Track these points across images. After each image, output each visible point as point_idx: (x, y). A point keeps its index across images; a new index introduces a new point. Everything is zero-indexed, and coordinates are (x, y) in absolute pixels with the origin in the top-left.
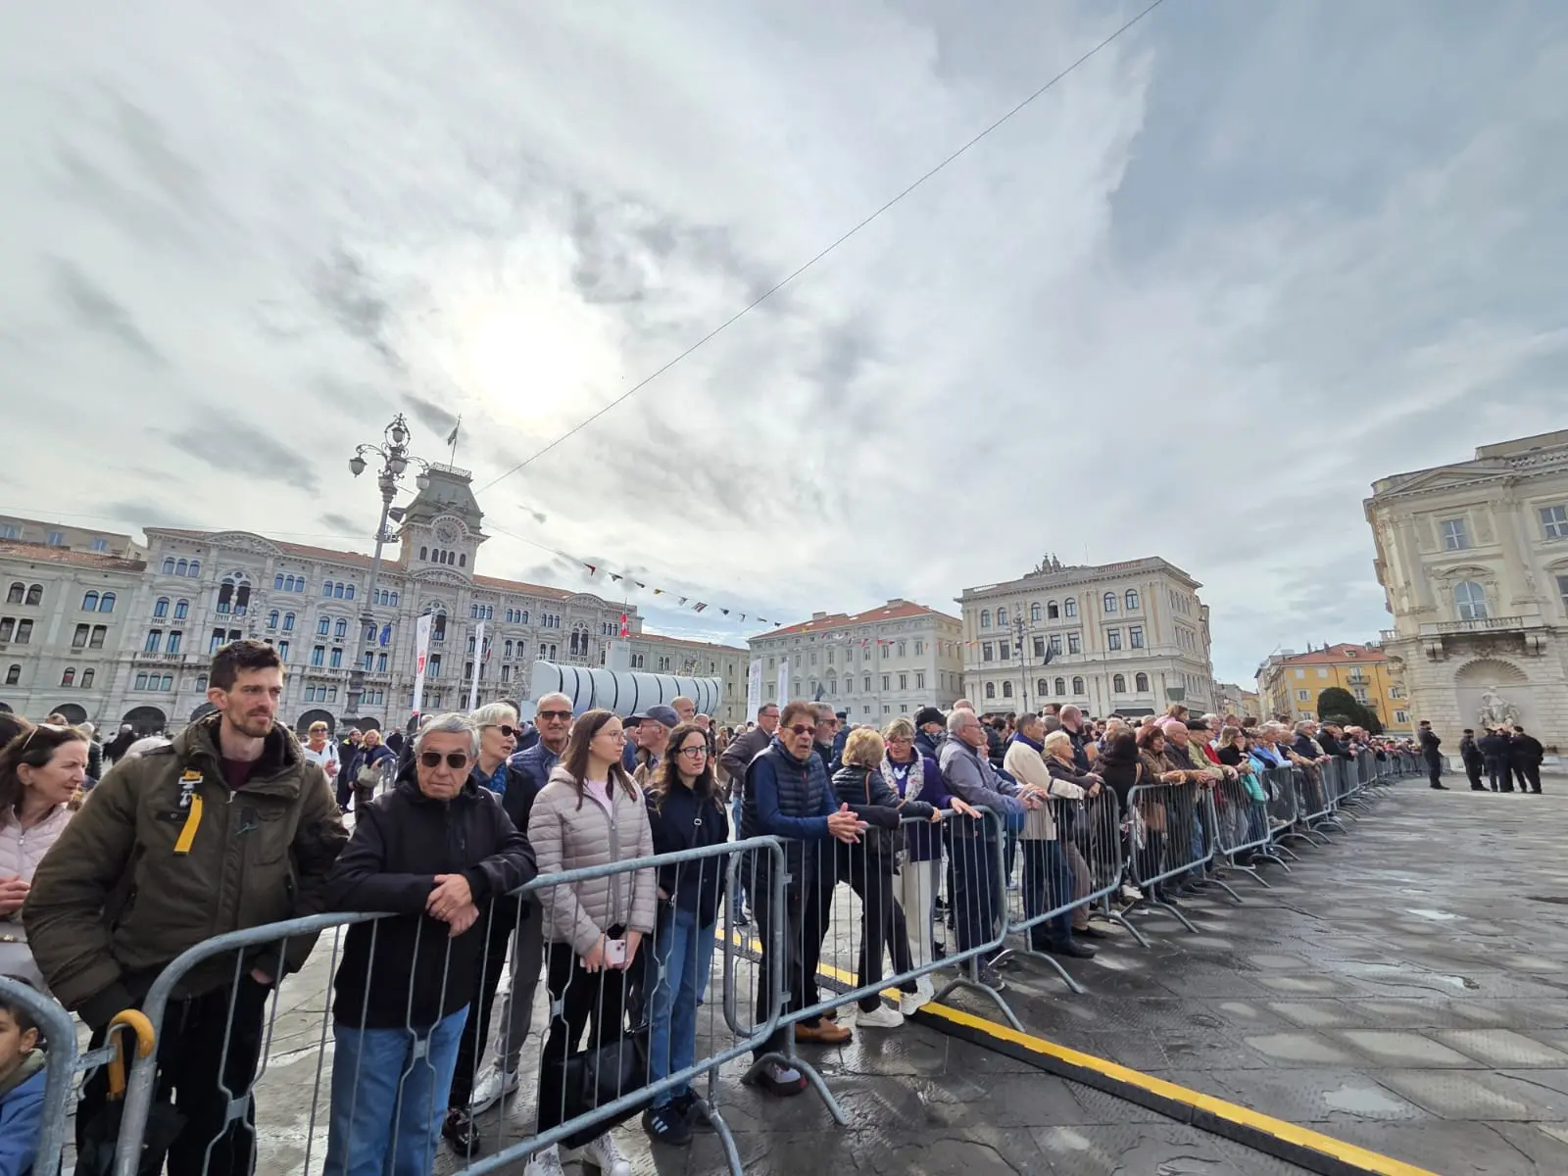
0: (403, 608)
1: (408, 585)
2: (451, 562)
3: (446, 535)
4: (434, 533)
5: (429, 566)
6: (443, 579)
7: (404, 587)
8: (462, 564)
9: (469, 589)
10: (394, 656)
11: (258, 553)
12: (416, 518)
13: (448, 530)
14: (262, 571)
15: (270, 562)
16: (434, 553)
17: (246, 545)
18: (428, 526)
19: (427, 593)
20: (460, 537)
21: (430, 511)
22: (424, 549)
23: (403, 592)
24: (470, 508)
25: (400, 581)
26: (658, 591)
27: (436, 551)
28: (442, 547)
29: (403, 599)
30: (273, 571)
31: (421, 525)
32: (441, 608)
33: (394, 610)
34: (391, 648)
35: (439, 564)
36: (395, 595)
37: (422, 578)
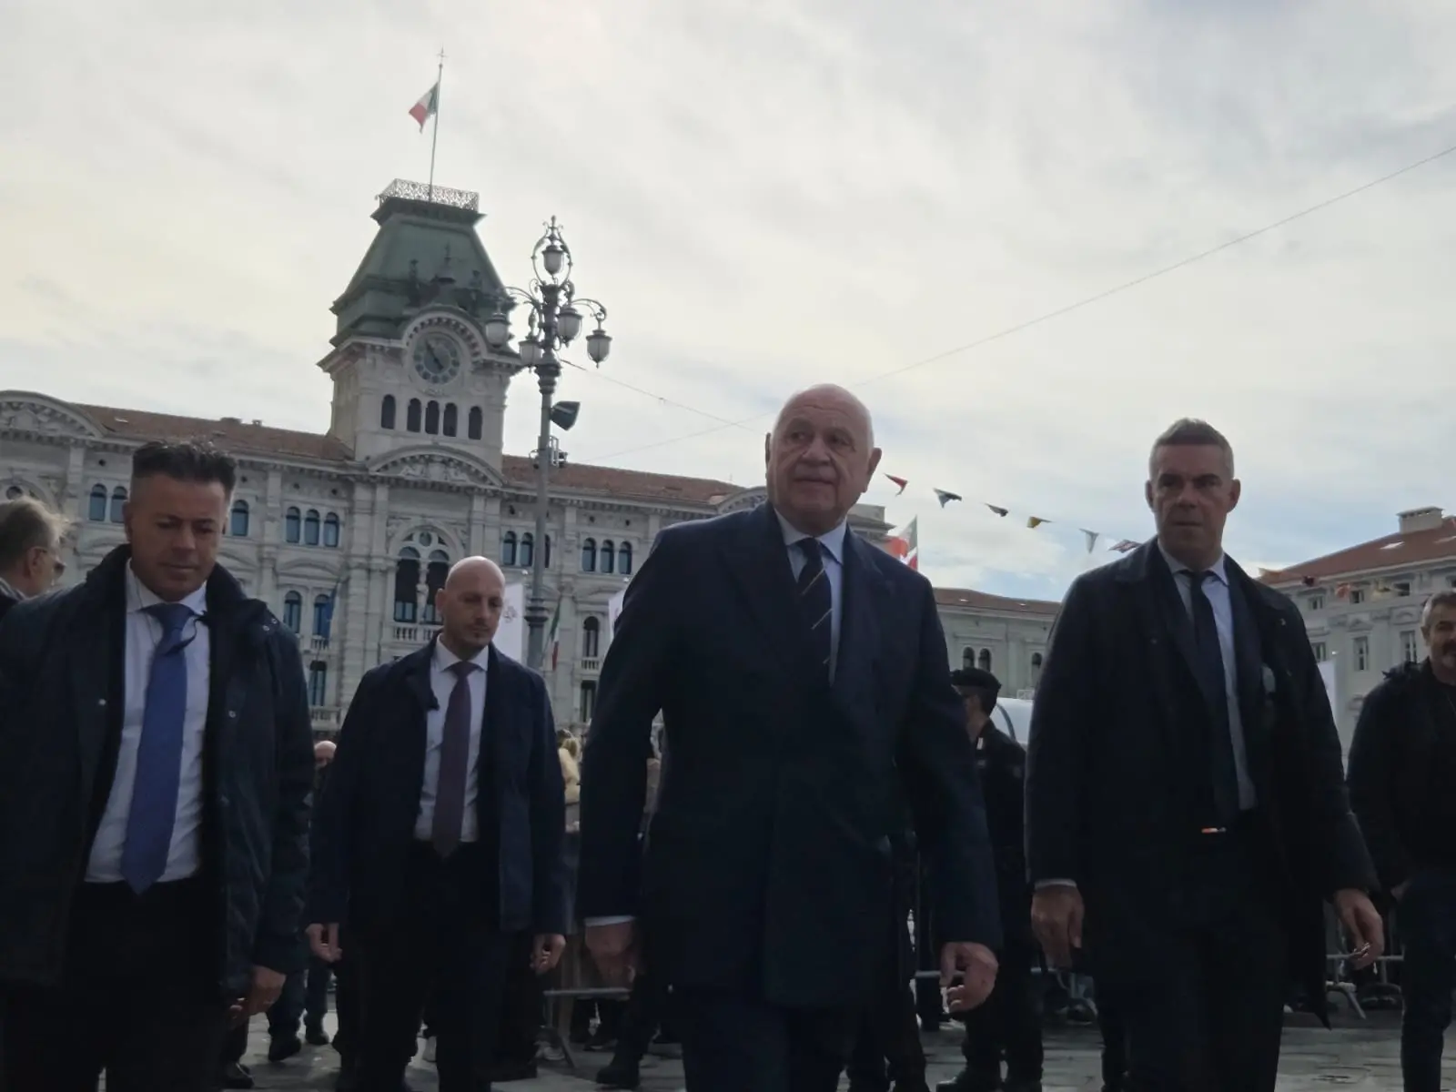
0: (354, 551)
1: (362, 494)
2: (450, 431)
3: (435, 364)
4: (408, 359)
5: (402, 442)
6: (436, 473)
7: (350, 499)
8: (475, 433)
9: (495, 494)
10: (341, 669)
11: (51, 440)
12: (363, 328)
13: (438, 347)
14: (62, 481)
15: (76, 458)
16: (410, 409)
17: (25, 423)
18: (395, 344)
19: (399, 508)
20: (466, 366)
21: (396, 305)
22: (389, 402)
23: (350, 512)
24: (485, 288)
25: (343, 484)
26: (1035, 522)
27: (415, 403)
28: (427, 394)
29: (352, 529)
30: (85, 479)
31: (379, 342)
32: (435, 545)
33: (333, 558)
34: (333, 648)
35: (423, 438)
36: (333, 521)
37: (391, 473)
